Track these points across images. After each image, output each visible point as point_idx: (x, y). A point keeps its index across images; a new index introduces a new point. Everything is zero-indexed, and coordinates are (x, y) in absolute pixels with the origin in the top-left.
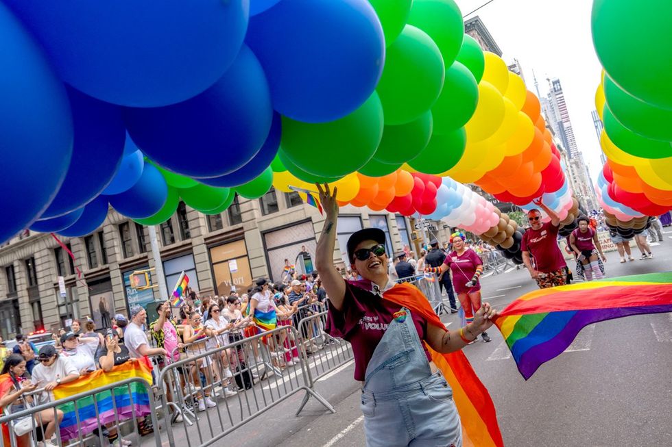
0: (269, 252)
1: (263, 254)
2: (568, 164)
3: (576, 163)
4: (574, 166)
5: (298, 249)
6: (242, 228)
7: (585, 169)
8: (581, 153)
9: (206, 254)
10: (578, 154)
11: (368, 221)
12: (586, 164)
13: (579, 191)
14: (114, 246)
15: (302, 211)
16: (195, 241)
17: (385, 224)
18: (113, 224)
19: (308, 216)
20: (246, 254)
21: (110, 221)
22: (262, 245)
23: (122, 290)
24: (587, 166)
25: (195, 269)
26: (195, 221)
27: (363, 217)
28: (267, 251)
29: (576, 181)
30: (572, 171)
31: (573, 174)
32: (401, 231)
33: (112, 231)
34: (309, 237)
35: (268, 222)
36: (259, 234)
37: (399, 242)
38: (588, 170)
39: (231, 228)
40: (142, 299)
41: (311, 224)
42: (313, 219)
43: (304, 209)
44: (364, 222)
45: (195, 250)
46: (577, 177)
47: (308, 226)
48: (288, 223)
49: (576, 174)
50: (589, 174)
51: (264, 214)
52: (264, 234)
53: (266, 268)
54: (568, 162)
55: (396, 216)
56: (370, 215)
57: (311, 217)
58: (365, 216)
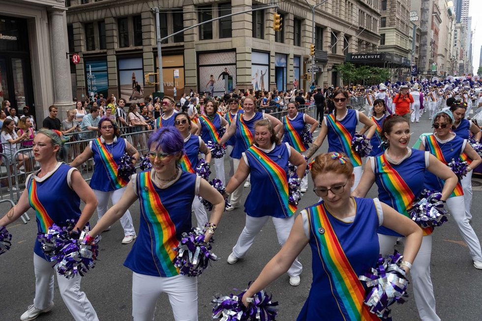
0: (200, 68)
1: (196, 68)
2: (453, 28)
3: (462, 28)
4: (459, 30)
5: (222, 69)
6: (183, 46)
7: (470, 34)
8: (470, 18)
9: (153, 60)
10: (467, 19)
11: (274, 57)
12: (473, 30)
13: (455, 55)
14: (80, 40)
15: (230, 43)
16: (146, 49)
17: (285, 62)
18: (81, 23)
19: (234, 47)
20: (183, 65)
21: (79, 19)
22: (196, 62)
23: (84, 74)
24: (472, 32)
25: (143, 69)
26: (148, 34)
27: (271, 54)
28: (199, 66)
29: (455, 45)
30: (456, 35)
31: (455, 38)
32: (295, 68)
33: (80, 28)
34: (232, 62)
35: (203, 45)
36: (195, 53)
37: (292, 76)
38: (472, 35)
39: (175, 44)
40: (98, 84)
41: (235, 53)
42: (237, 50)
43: (232, 41)
44: (271, 57)
45: (145, 55)
46: (458, 42)
47: (232, 55)
48: (218, 49)
49: (458, 39)
50: (471, 39)
51: (200, 39)
52: (199, 54)
53: (196, 78)
54: (453, 26)
55: (294, 56)
56: (276, 53)
57: (236, 49)
58: (273, 54)
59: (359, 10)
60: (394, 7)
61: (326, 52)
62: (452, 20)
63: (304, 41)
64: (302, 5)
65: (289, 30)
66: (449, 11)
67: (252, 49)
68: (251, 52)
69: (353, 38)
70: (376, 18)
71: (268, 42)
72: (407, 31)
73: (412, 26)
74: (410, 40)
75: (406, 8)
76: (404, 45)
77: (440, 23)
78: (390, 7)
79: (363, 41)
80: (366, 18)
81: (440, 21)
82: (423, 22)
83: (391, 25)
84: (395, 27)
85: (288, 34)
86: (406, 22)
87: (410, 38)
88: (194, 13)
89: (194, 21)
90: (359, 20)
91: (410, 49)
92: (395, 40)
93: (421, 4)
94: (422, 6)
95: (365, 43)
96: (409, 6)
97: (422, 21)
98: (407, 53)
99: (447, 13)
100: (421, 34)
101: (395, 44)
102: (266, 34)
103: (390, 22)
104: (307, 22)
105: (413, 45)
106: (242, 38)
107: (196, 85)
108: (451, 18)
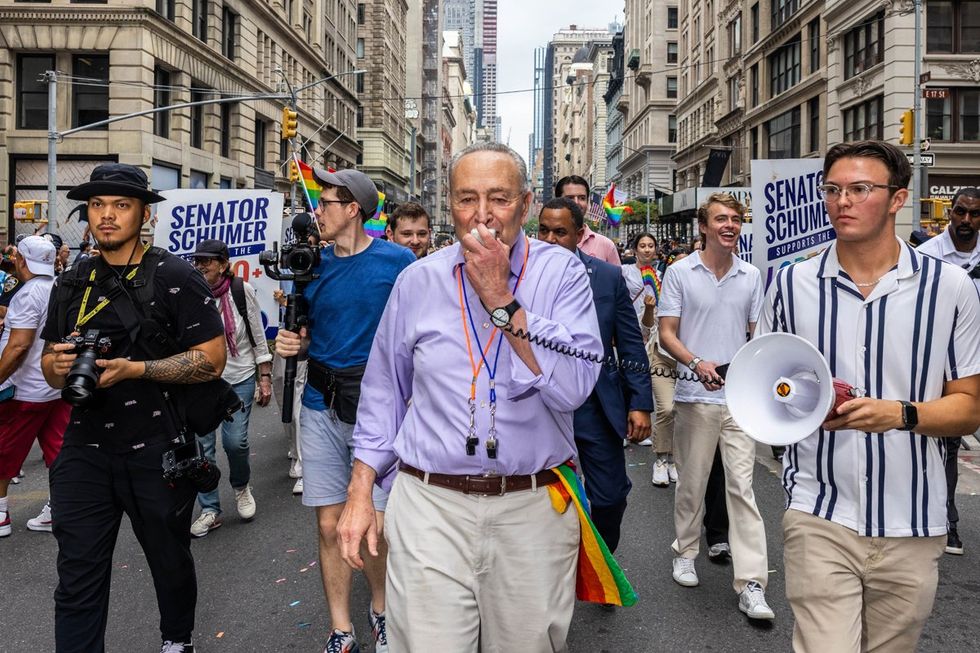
0: (18, 192)
1: (6, 191)
2: (474, 137)
8: (499, 120)
10: (494, 121)
11: (188, 179)
15: (104, 142)
19: (113, 151)
22: (7, 177)
27: (183, 172)
28: (14, 188)
35: (25, 142)
36: (7, 157)
43: (107, 139)
44: (183, 179)
48: (72, 153)
51: (19, 126)
52: (15, 159)
53: (5, 216)
54: (474, 134)
55: (221, 179)
56: (192, 170)
57: (117, 156)
58: (186, 171)
59: (326, 90)
60: (380, 88)
61: (272, 174)
62: (472, 122)
63: (236, 148)
64: (236, 74)
65: (212, 122)
66: (466, 103)
67: (153, 159)
68: (151, 165)
69: (317, 147)
70: (352, 108)
71: (178, 146)
72: (402, 138)
73: (410, 131)
74: (407, 159)
75: (400, 91)
76: (398, 168)
77: (454, 126)
78: (371, 87)
79: (332, 153)
80: (335, 108)
81: (453, 124)
82: (427, 123)
83: (374, 124)
84: (381, 130)
85: (210, 130)
86: (399, 121)
87: (406, 154)
88: (7, 67)
89: (5, 83)
90: (325, 110)
91: (407, 177)
92: (382, 157)
93: (421, 85)
94: (423, 90)
95: (335, 159)
96: (404, 89)
97: (425, 120)
98: (403, 184)
99: (463, 107)
100: (425, 147)
101: (382, 165)
102: (174, 129)
103: (372, 117)
104: (243, 109)
105: (412, 168)
106: (135, 134)
107: (6, 230)
108: (470, 117)
